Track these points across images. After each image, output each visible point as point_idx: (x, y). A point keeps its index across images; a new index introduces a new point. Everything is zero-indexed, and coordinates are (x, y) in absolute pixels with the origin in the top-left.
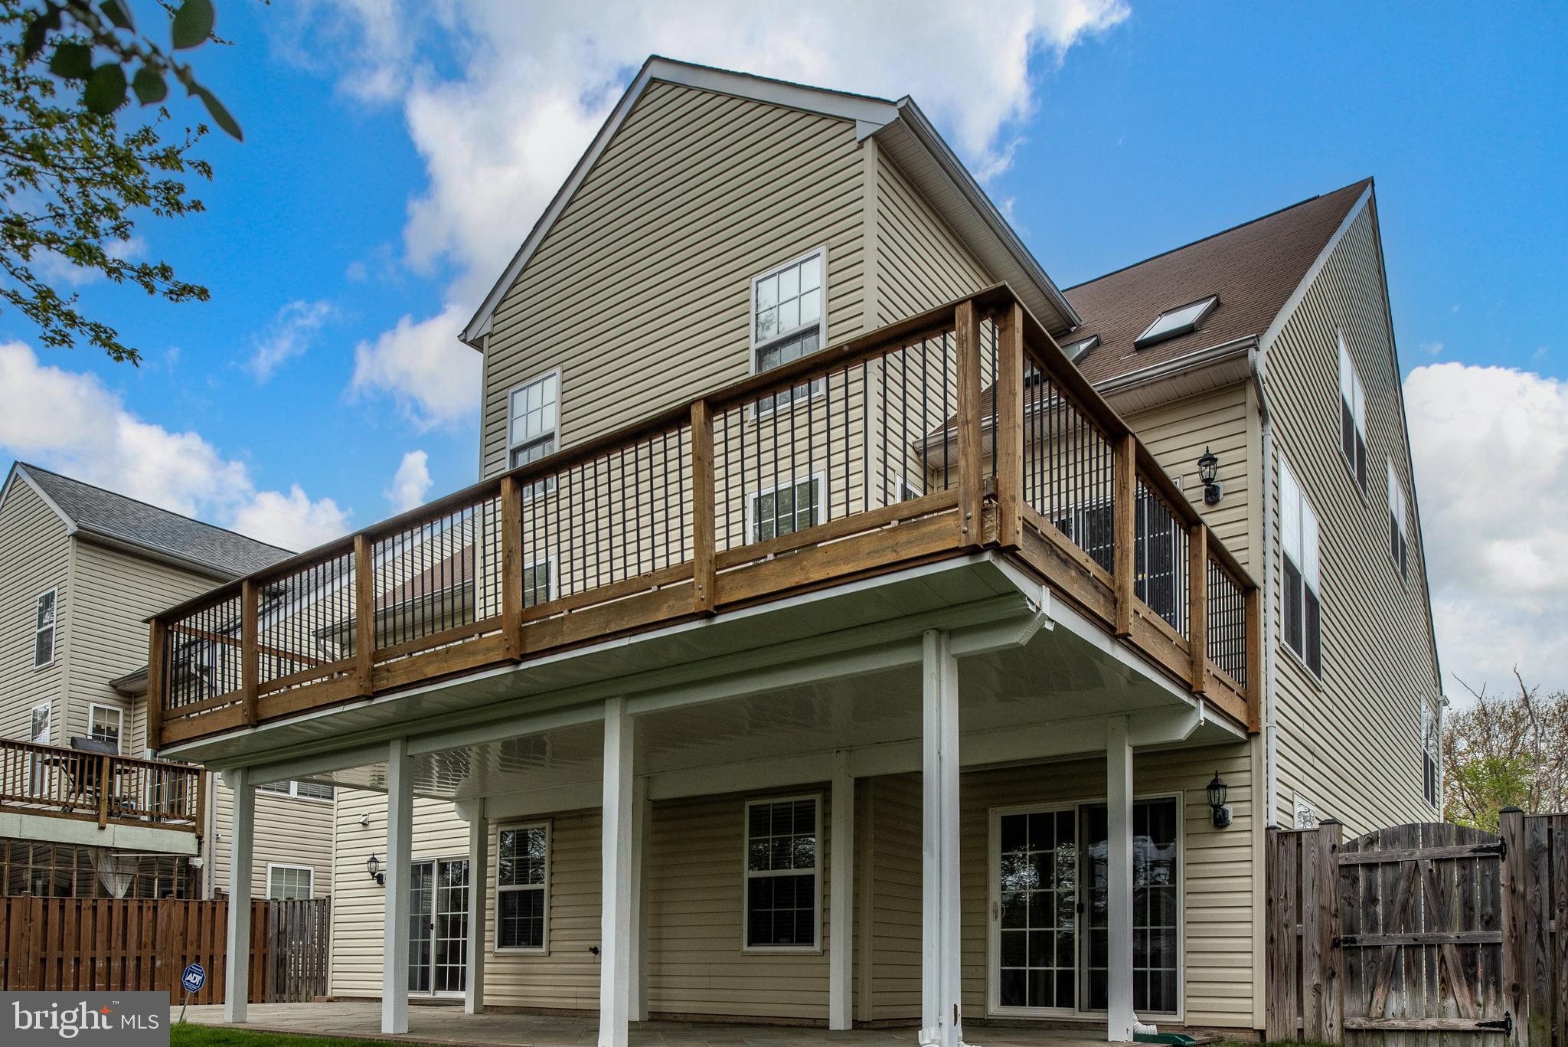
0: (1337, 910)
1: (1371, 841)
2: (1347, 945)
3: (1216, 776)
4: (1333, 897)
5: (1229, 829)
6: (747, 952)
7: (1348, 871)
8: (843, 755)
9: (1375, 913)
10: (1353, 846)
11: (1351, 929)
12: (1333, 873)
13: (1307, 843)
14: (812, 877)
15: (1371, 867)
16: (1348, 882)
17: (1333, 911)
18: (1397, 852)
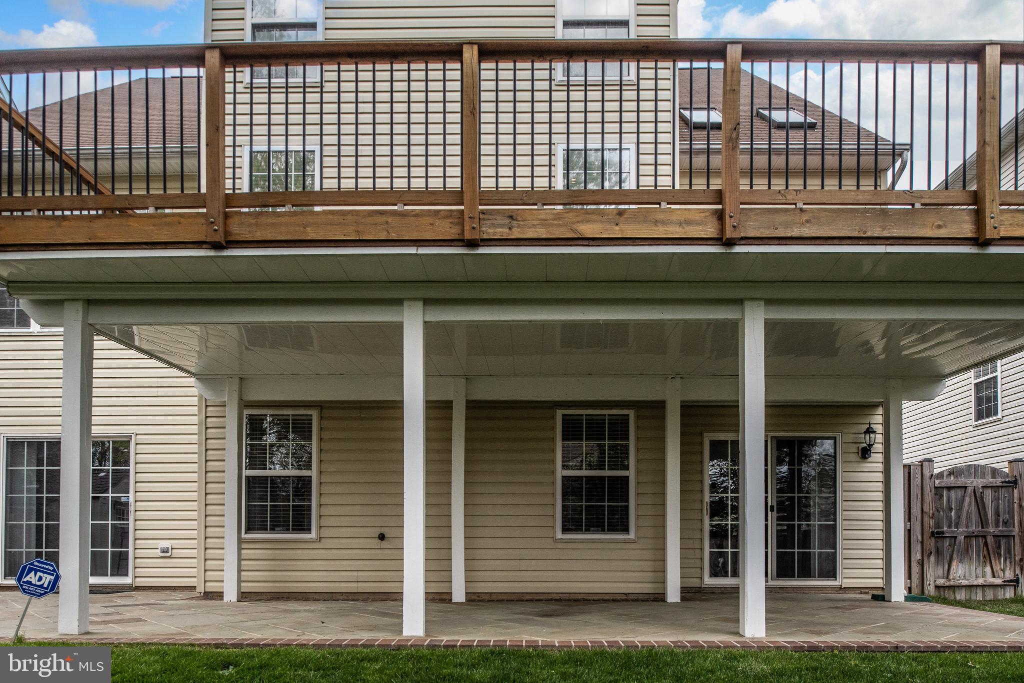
0: (933, 514)
1: (951, 473)
2: (938, 535)
3: (870, 425)
4: (931, 506)
5: (869, 460)
6: (562, 539)
7: (938, 490)
8: (678, 382)
9: (951, 516)
10: (940, 475)
11: (938, 525)
12: (931, 491)
13: (914, 472)
14: (627, 478)
15: (949, 488)
16: (938, 497)
17: (931, 515)
18: (961, 481)
